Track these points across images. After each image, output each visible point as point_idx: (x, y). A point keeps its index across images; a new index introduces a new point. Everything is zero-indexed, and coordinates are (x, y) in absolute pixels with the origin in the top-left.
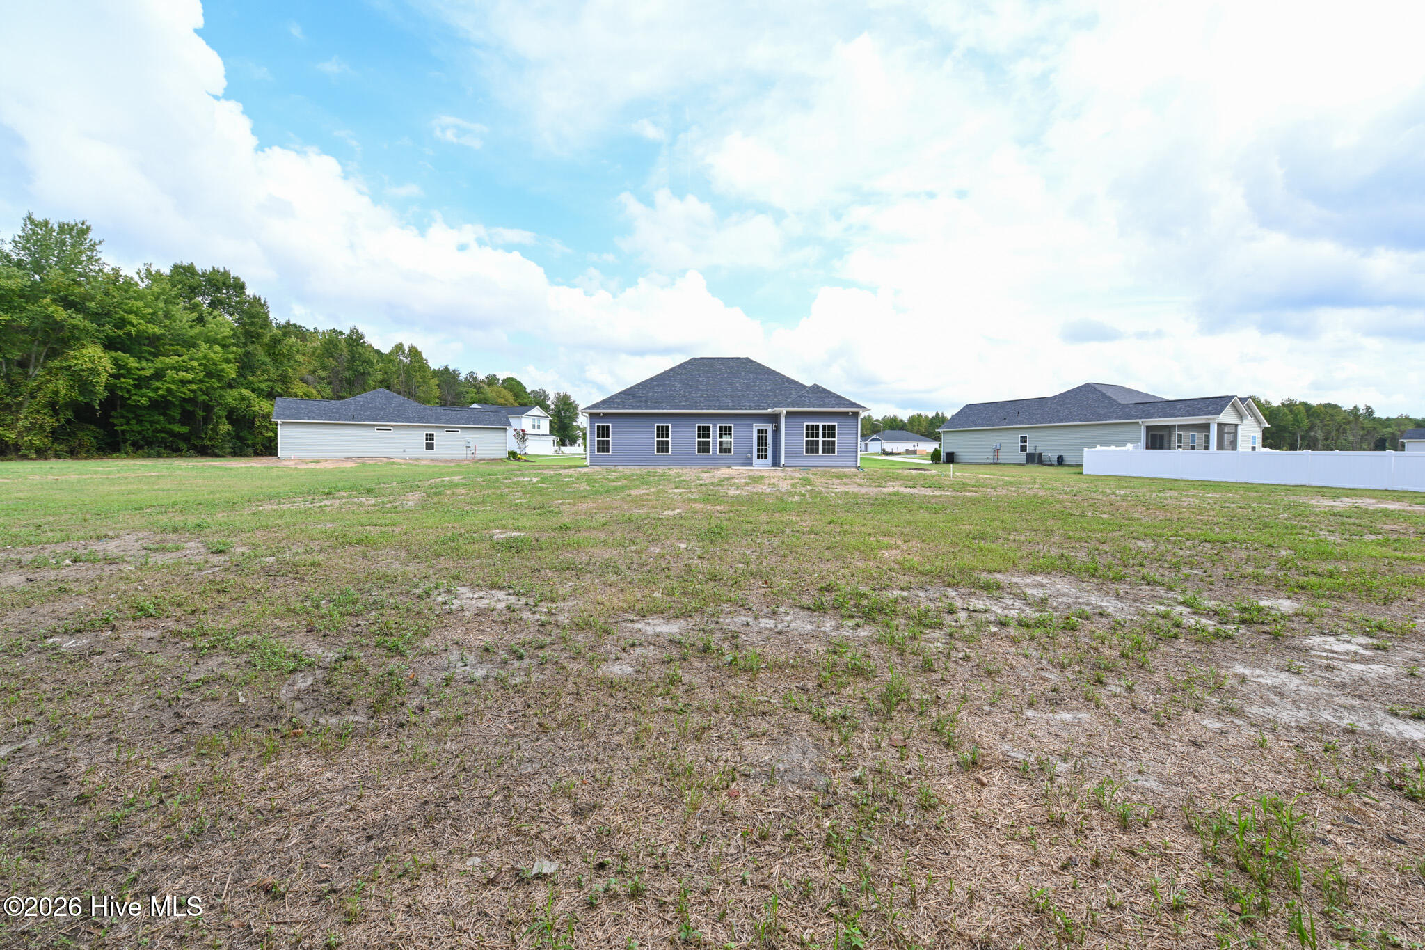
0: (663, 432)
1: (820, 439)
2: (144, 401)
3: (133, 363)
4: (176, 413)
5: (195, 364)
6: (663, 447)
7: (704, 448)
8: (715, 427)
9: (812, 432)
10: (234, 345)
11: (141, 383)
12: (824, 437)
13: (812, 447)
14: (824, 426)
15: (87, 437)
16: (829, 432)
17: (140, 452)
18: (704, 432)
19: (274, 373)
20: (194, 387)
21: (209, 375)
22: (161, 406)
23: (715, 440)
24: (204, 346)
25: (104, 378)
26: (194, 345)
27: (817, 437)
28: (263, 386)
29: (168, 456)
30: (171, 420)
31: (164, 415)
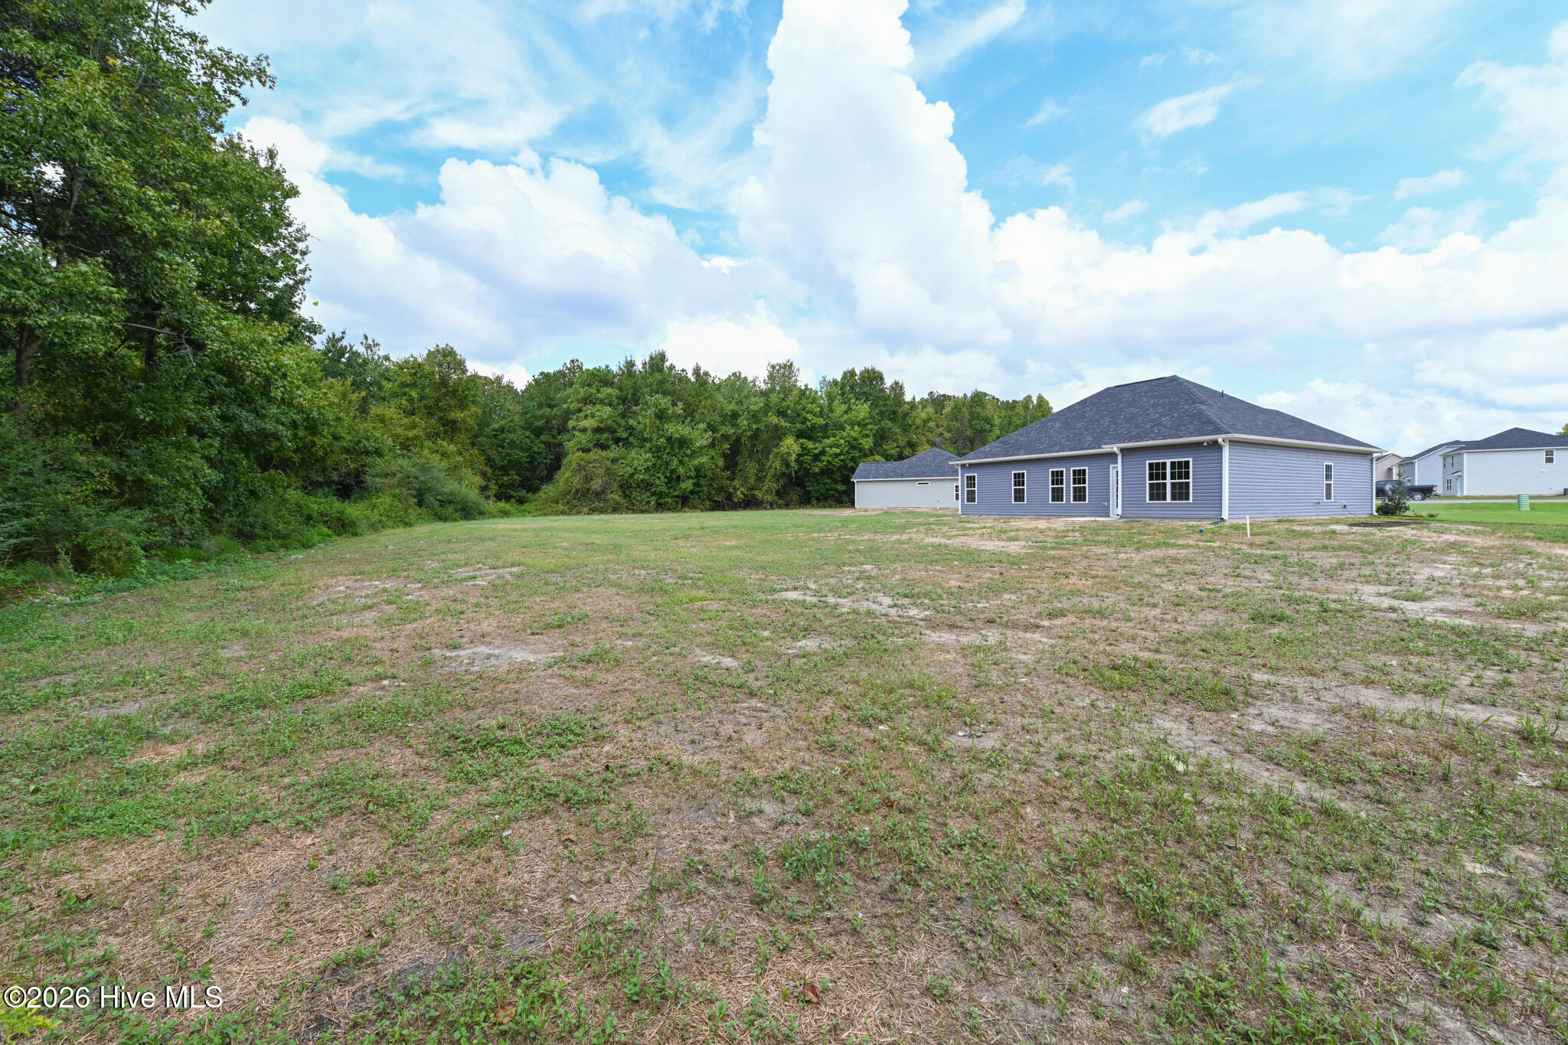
0: (1019, 479)
1: (1168, 481)
2: (817, 470)
3: (810, 445)
4: (838, 476)
5: (842, 441)
6: (1019, 496)
7: (1057, 495)
8: (1068, 471)
9: (1157, 471)
10: (870, 423)
11: (816, 458)
12: (1173, 478)
13: (1157, 493)
14: (1173, 464)
15: (794, 496)
16: (1181, 470)
17: (821, 504)
18: (1058, 478)
19: (902, 440)
20: (842, 457)
21: (853, 447)
22: (827, 472)
23: (1068, 487)
24: (848, 428)
25: (793, 457)
26: (843, 429)
27: (1164, 478)
28: (893, 452)
29: (836, 507)
30: (835, 482)
31: (831, 478)
